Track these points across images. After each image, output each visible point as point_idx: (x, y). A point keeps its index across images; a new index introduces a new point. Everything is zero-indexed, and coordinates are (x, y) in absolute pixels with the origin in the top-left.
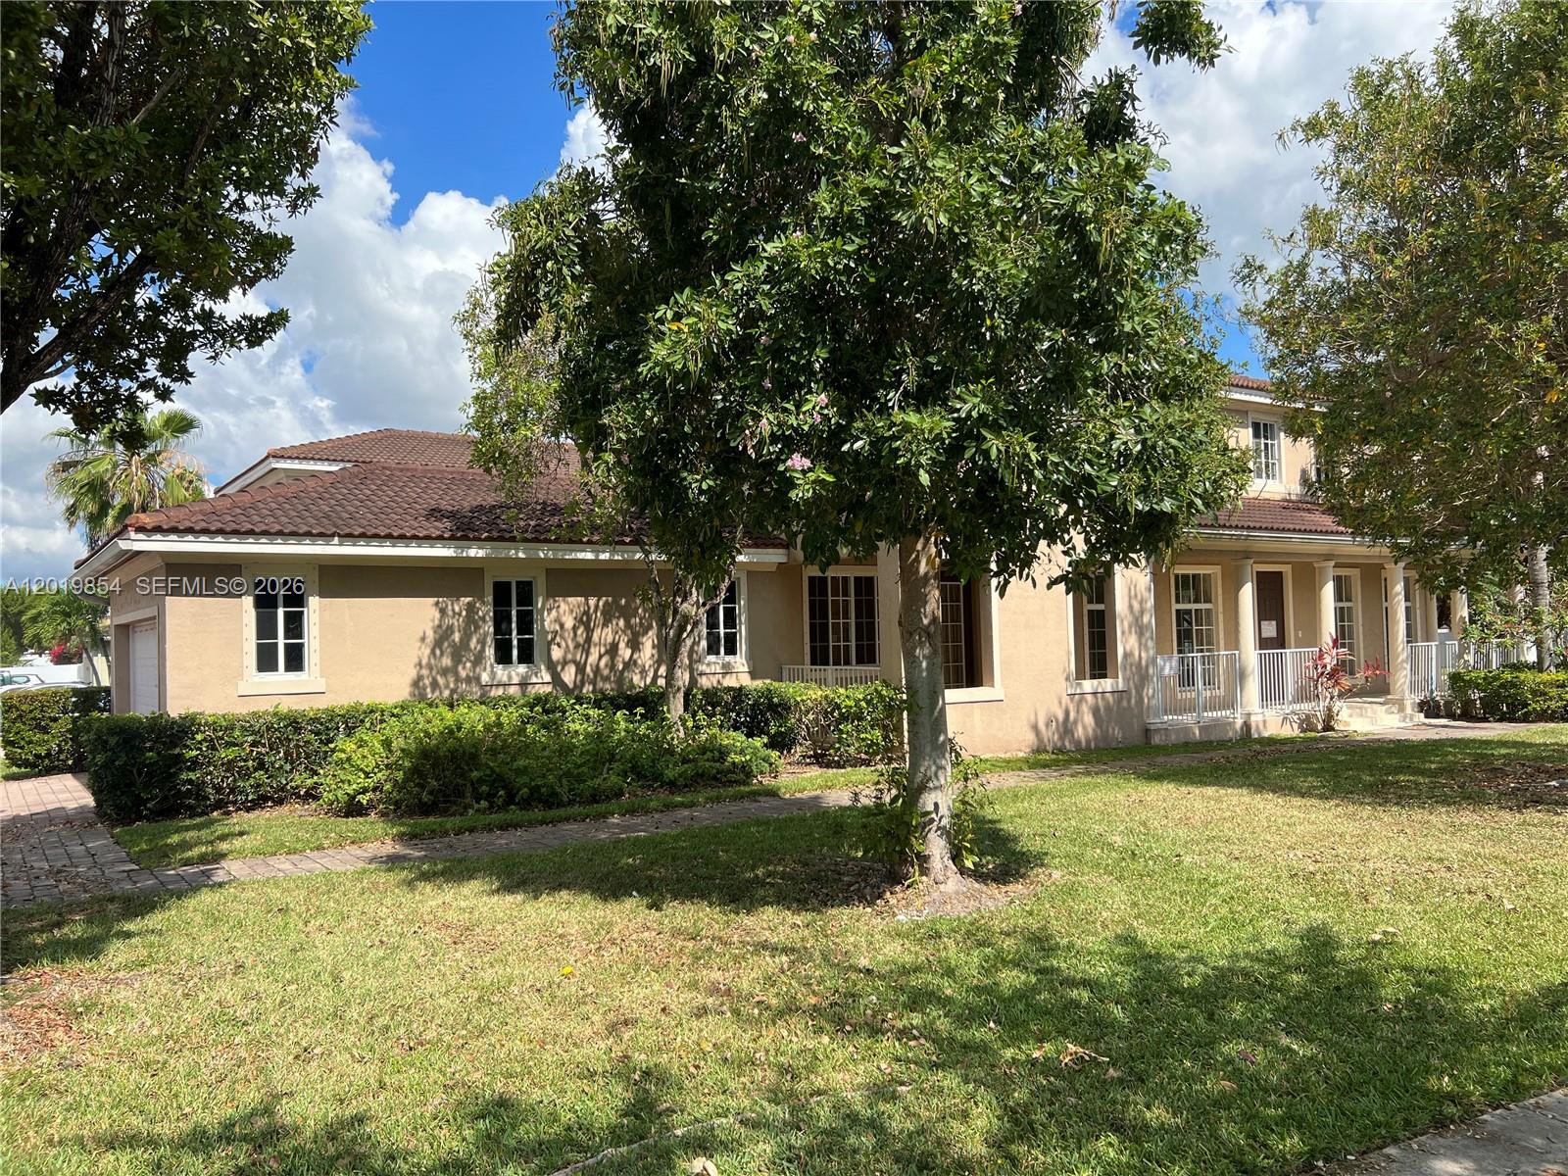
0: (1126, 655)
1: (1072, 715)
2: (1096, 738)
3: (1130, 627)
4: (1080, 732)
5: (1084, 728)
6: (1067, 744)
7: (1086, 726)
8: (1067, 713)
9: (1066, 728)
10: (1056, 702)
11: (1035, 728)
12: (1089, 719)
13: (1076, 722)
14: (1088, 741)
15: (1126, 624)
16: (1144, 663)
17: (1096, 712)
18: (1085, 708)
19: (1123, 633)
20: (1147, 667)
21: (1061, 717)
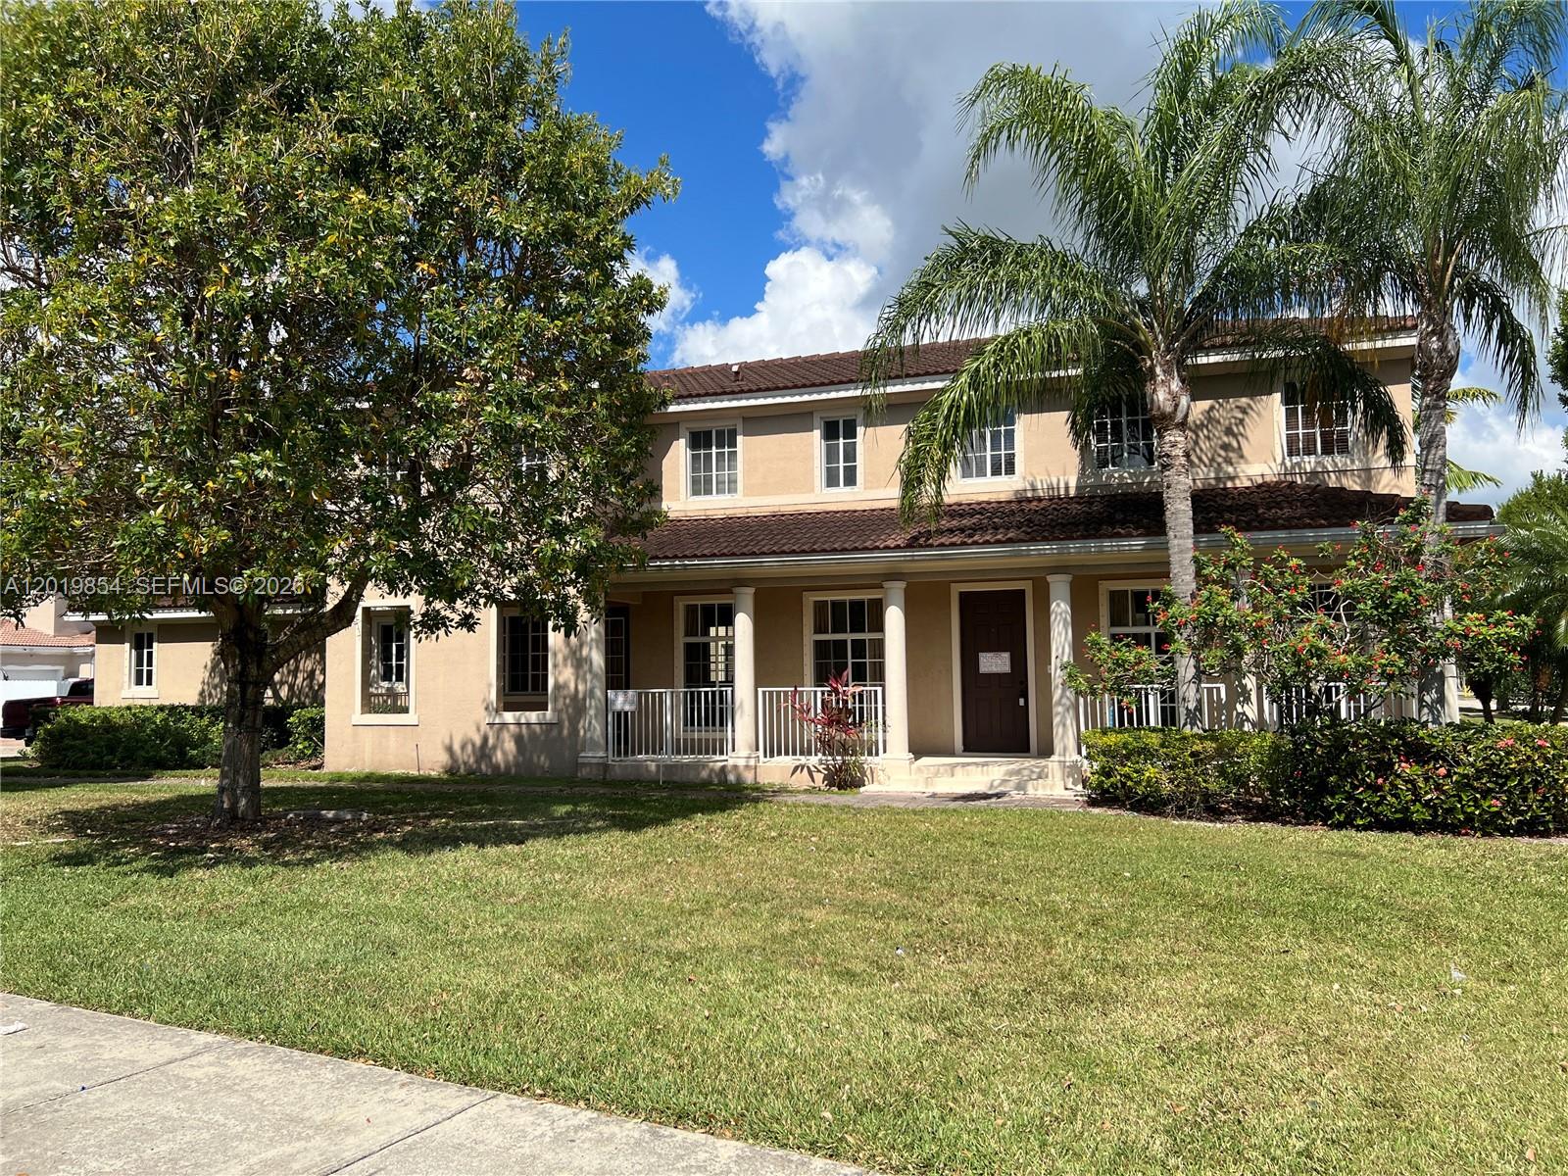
0: (557, 687)
1: (491, 742)
2: (517, 765)
3: (565, 659)
4: (499, 757)
5: (504, 753)
6: (483, 767)
7: (506, 751)
8: (485, 739)
9: (484, 751)
10: (474, 729)
11: (450, 749)
12: (510, 746)
13: (494, 747)
14: (508, 767)
15: (560, 657)
16: (581, 696)
17: (518, 740)
18: (506, 736)
19: (555, 666)
20: (584, 699)
21: (478, 741)
